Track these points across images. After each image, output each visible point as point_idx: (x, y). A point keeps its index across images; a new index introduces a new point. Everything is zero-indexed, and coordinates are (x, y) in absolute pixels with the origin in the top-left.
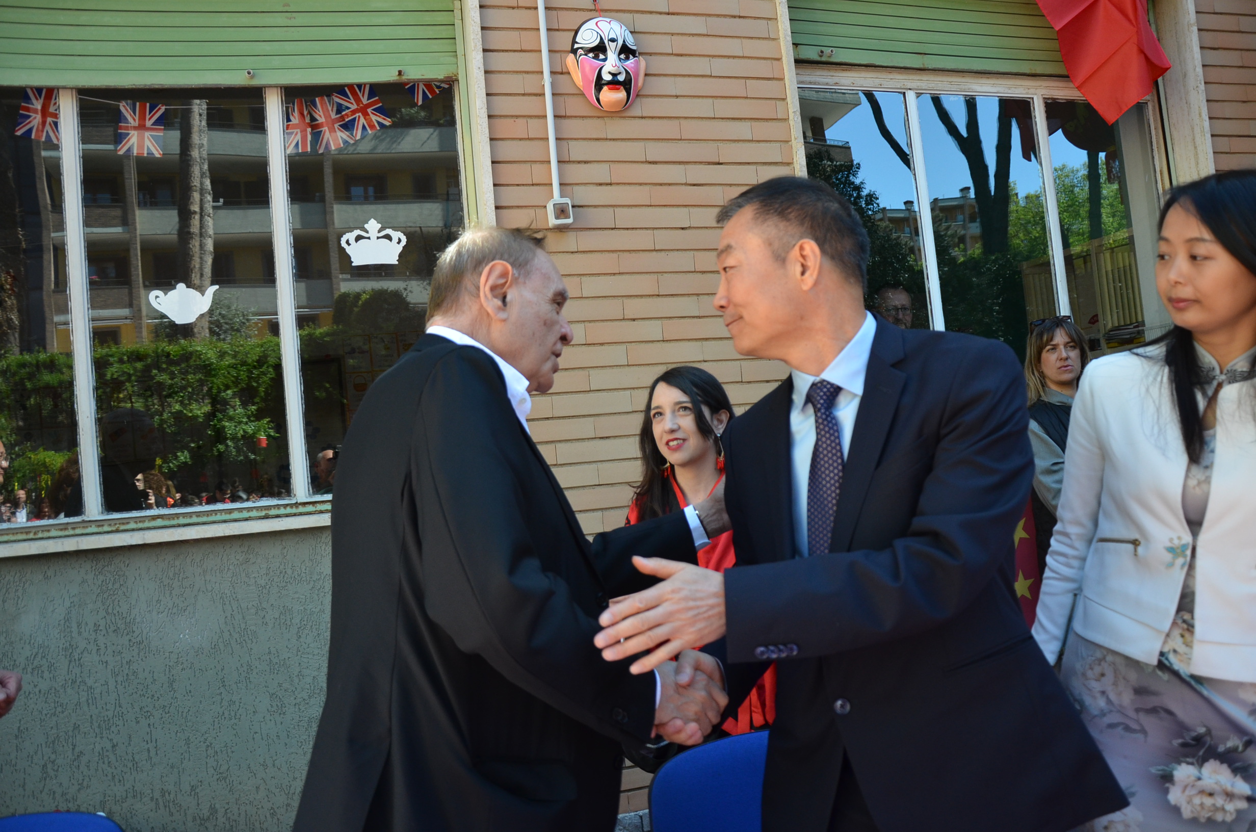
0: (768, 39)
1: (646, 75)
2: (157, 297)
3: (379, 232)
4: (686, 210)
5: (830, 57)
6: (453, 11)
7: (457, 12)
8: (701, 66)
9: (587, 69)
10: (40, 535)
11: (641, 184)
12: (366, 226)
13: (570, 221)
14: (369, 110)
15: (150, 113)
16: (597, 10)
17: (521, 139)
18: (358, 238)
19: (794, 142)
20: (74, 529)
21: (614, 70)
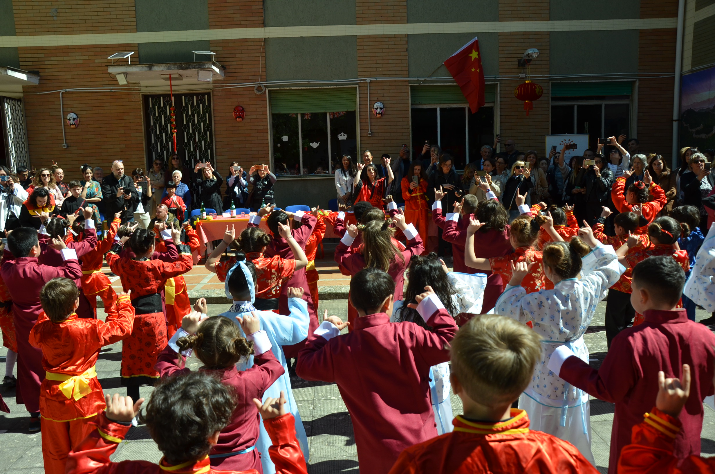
1: (384, 112)
2: (311, 143)
3: (343, 134)
4: (390, 133)
5: (421, 103)
6: (355, 99)
8: (394, 109)
9: (375, 111)
11: (383, 129)
13: (371, 135)
16: (377, 101)
17: (364, 122)
18: (340, 135)
20: (300, 176)
21: (380, 111)
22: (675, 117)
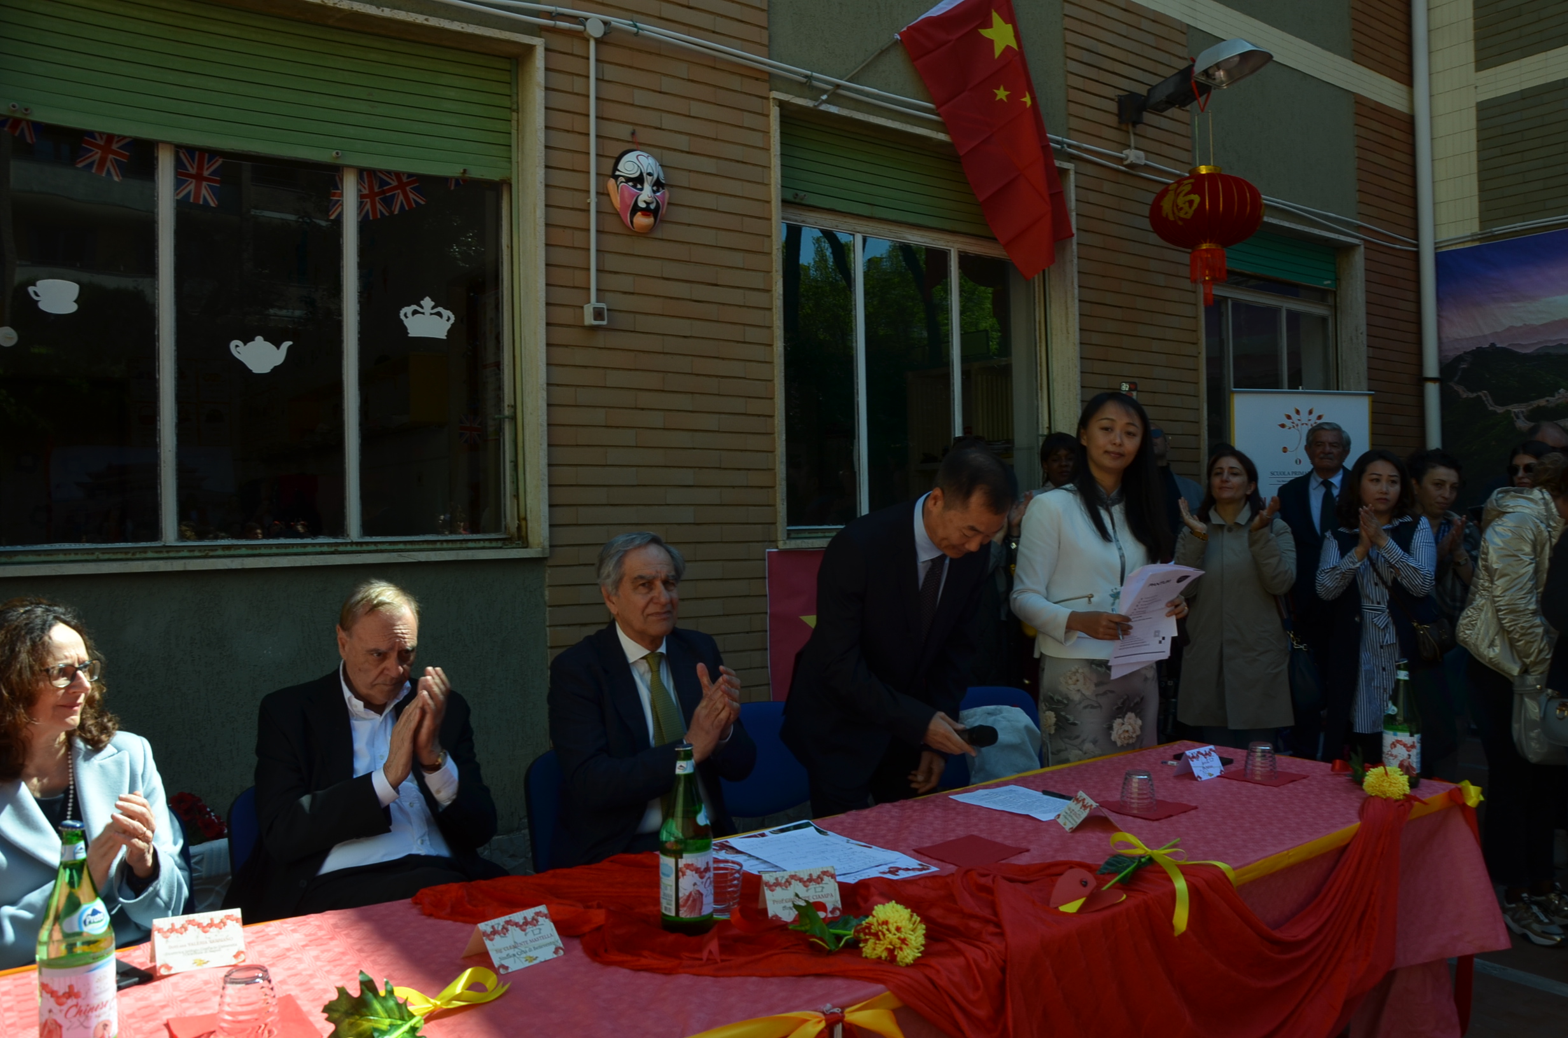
0: (763, 184)
1: (669, 204)
2: (237, 346)
3: (433, 308)
4: (688, 321)
5: (802, 199)
6: (510, 121)
7: (514, 123)
8: (709, 201)
9: (626, 194)
10: (138, 556)
11: (656, 296)
12: (422, 302)
13: (604, 323)
14: (408, 188)
15: (208, 163)
16: (635, 144)
17: (567, 247)
18: (415, 312)
19: (774, 274)
20: (168, 552)
21: (648, 200)
22: (1432, 368)
